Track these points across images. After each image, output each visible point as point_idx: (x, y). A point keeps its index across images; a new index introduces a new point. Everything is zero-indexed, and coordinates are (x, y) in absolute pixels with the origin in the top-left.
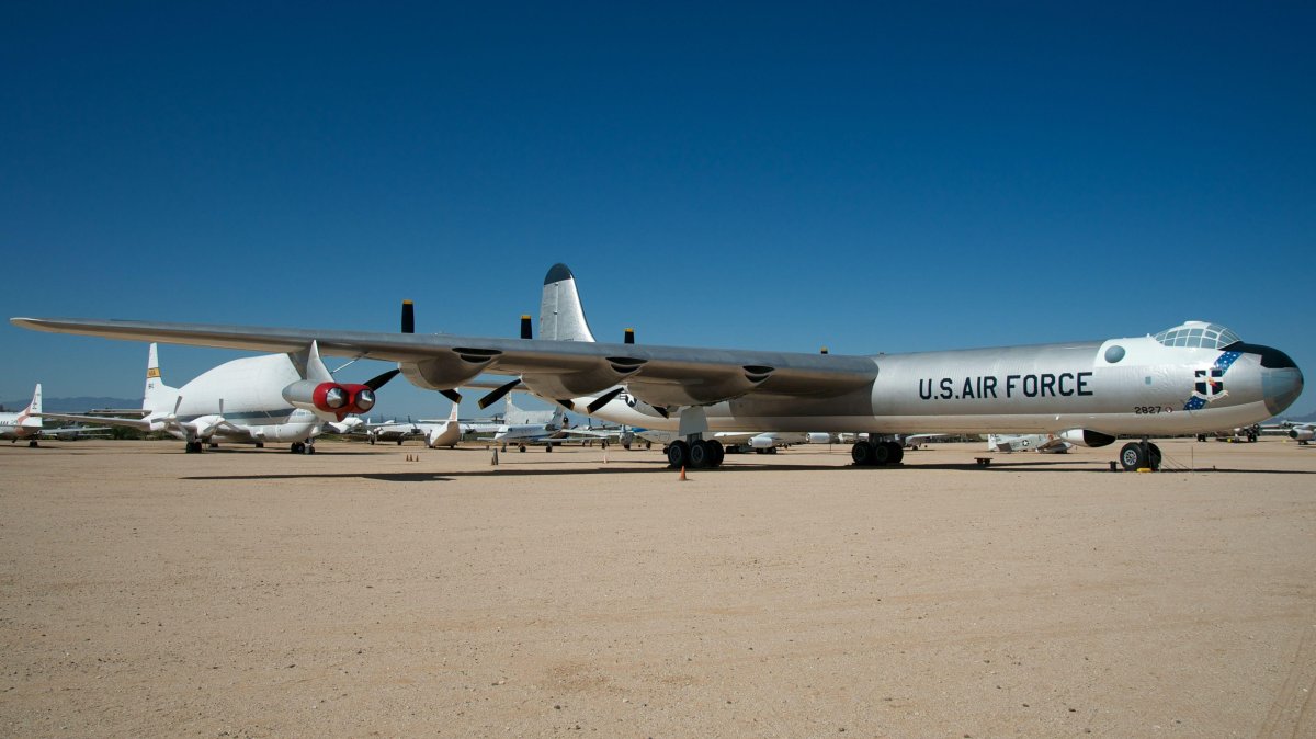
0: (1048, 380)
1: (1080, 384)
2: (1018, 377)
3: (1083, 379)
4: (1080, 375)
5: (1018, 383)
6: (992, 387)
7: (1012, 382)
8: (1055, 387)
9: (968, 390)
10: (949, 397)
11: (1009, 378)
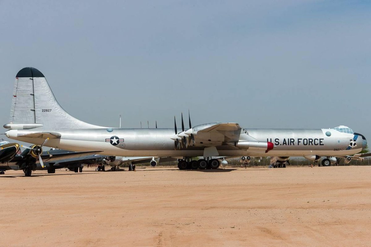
0: (311, 141)
1: (320, 142)
2: (301, 139)
3: (321, 140)
5: (302, 141)
6: (293, 142)
8: (313, 143)
9: (285, 142)
10: (278, 144)
11: (298, 139)
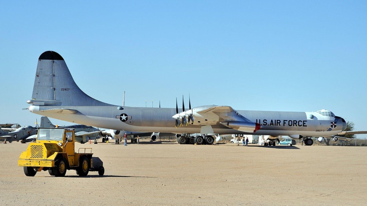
0: (295, 122)
1: (304, 123)
3: (305, 122)
4: (304, 121)
5: (287, 122)
6: (279, 123)
7: (285, 122)
8: (297, 124)
9: (272, 123)
10: (266, 125)
11: (284, 121)
